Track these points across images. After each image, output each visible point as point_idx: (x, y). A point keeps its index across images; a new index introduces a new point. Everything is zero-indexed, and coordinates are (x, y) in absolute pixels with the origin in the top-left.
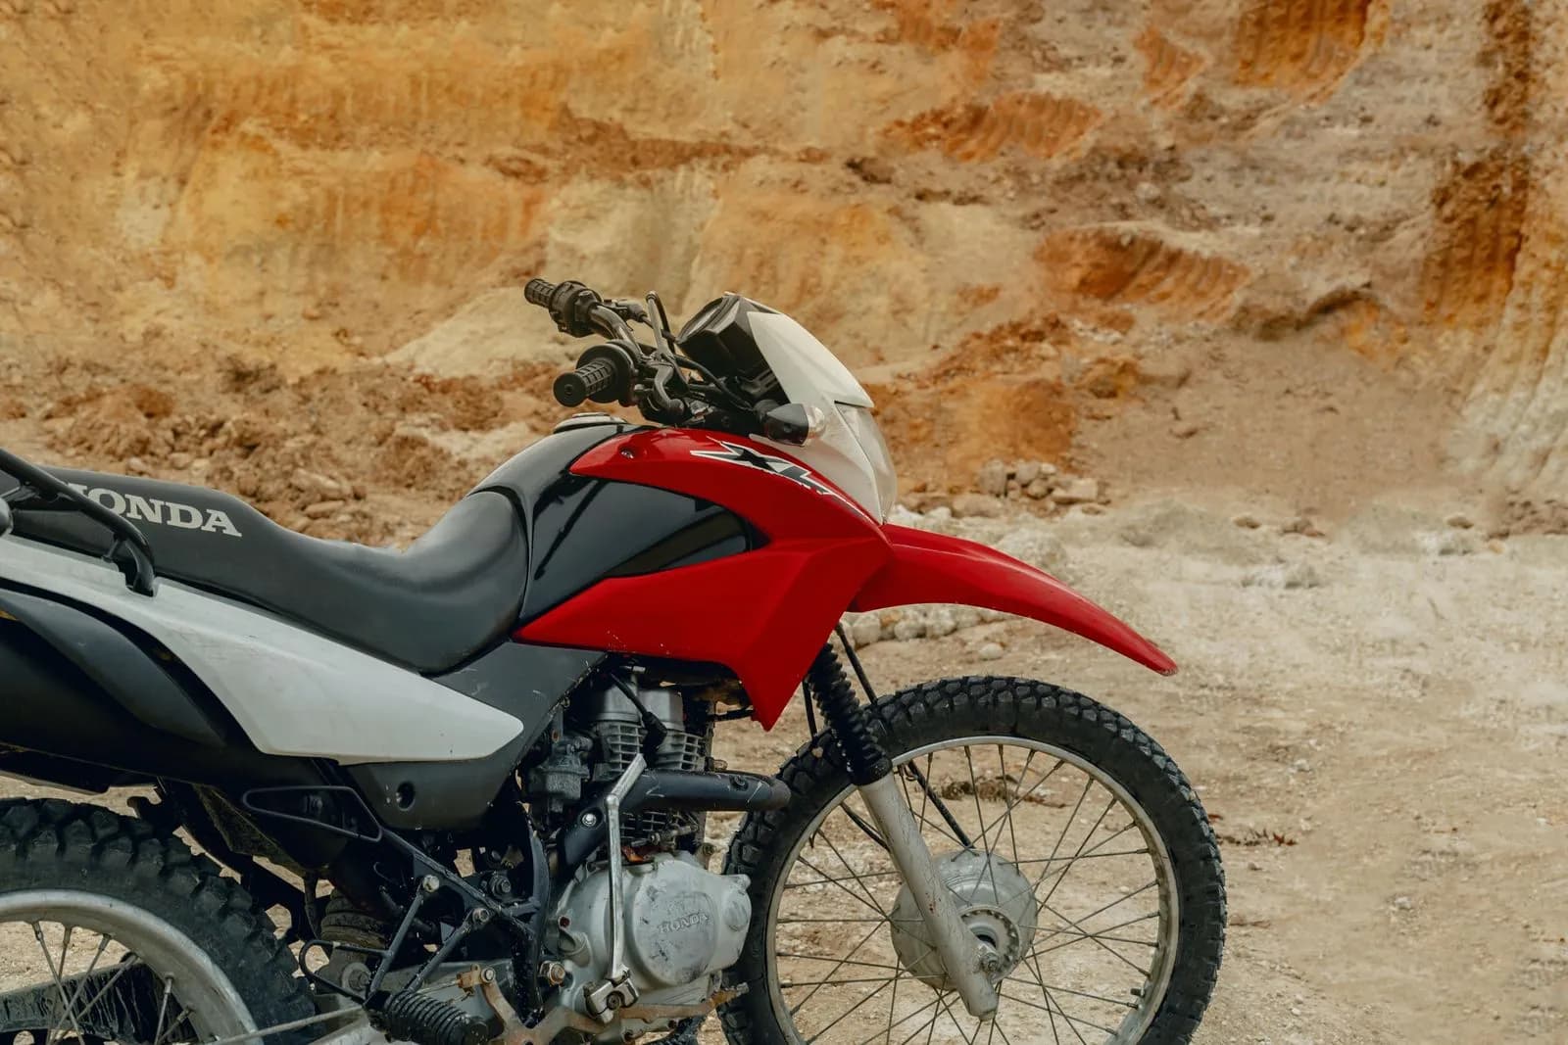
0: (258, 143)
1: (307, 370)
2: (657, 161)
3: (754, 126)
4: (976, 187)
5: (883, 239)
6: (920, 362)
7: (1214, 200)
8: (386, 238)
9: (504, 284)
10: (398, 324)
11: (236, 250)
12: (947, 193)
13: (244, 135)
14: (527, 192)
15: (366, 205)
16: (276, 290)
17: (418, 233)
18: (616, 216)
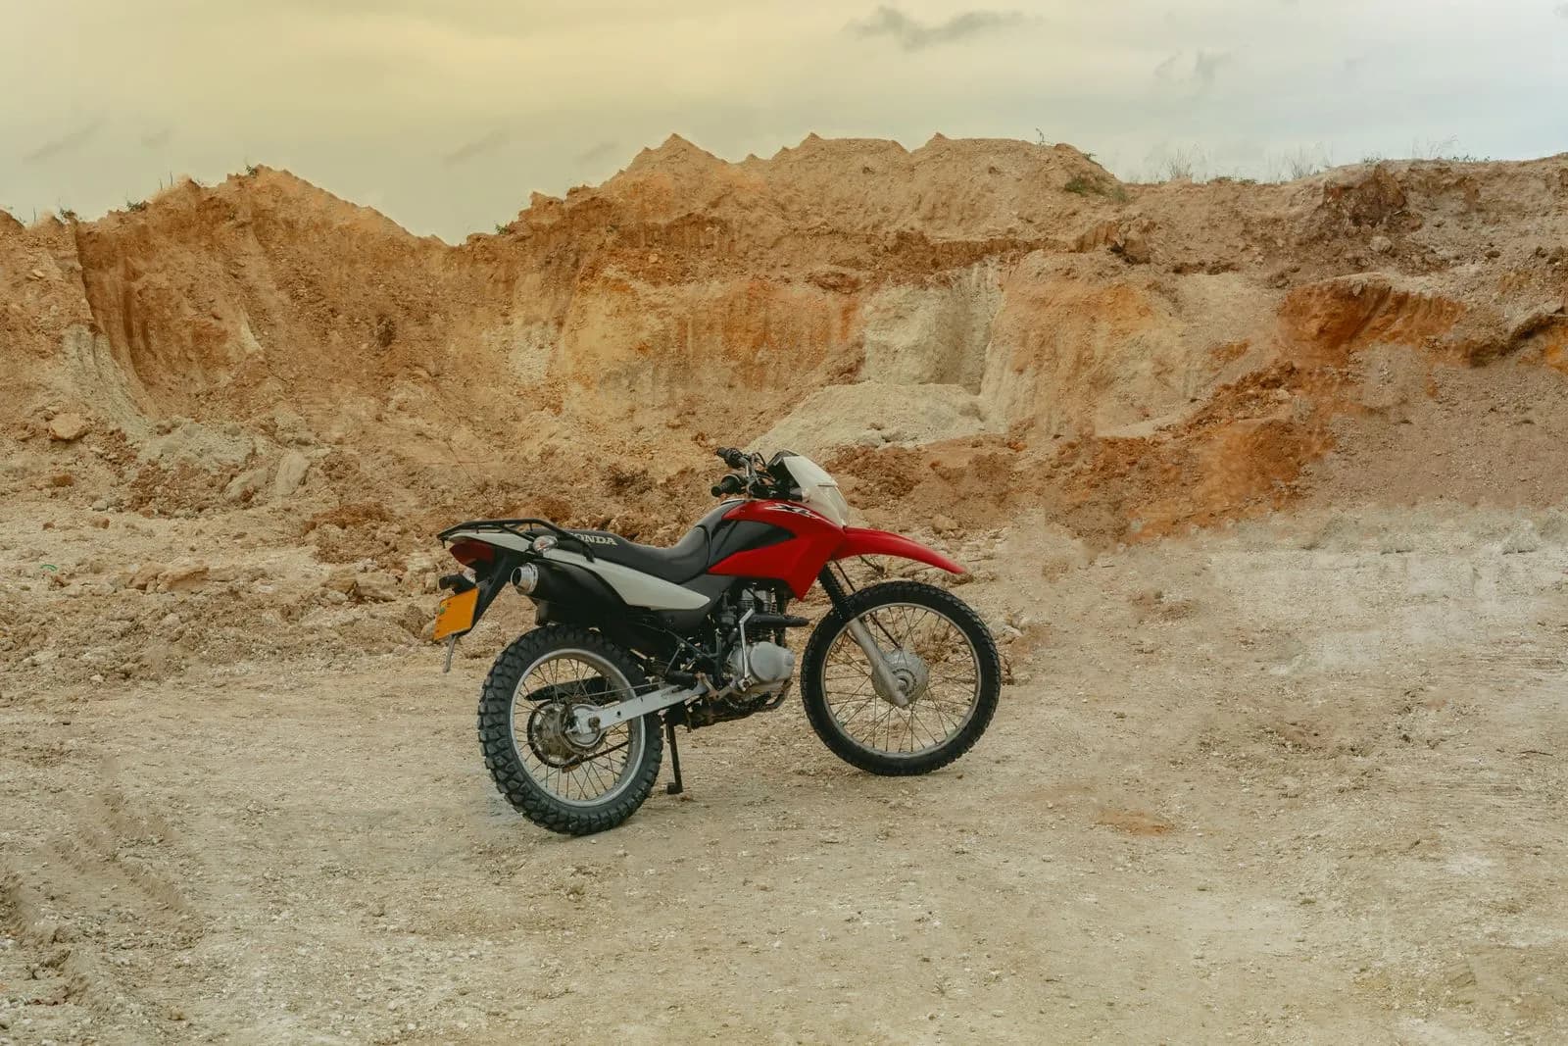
0: (619, 286)
1: (672, 471)
2: (954, 262)
3: (1037, 221)
4: (1227, 255)
5: (1145, 311)
6: (1180, 414)
7: (1444, 243)
8: (729, 353)
9: (831, 382)
10: (745, 426)
11: (608, 377)
12: (1202, 264)
13: (606, 280)
14: (845, 301)
15: (710, 327)
16: (644, 406)
17: (756, 346)
18: (920, 313)
